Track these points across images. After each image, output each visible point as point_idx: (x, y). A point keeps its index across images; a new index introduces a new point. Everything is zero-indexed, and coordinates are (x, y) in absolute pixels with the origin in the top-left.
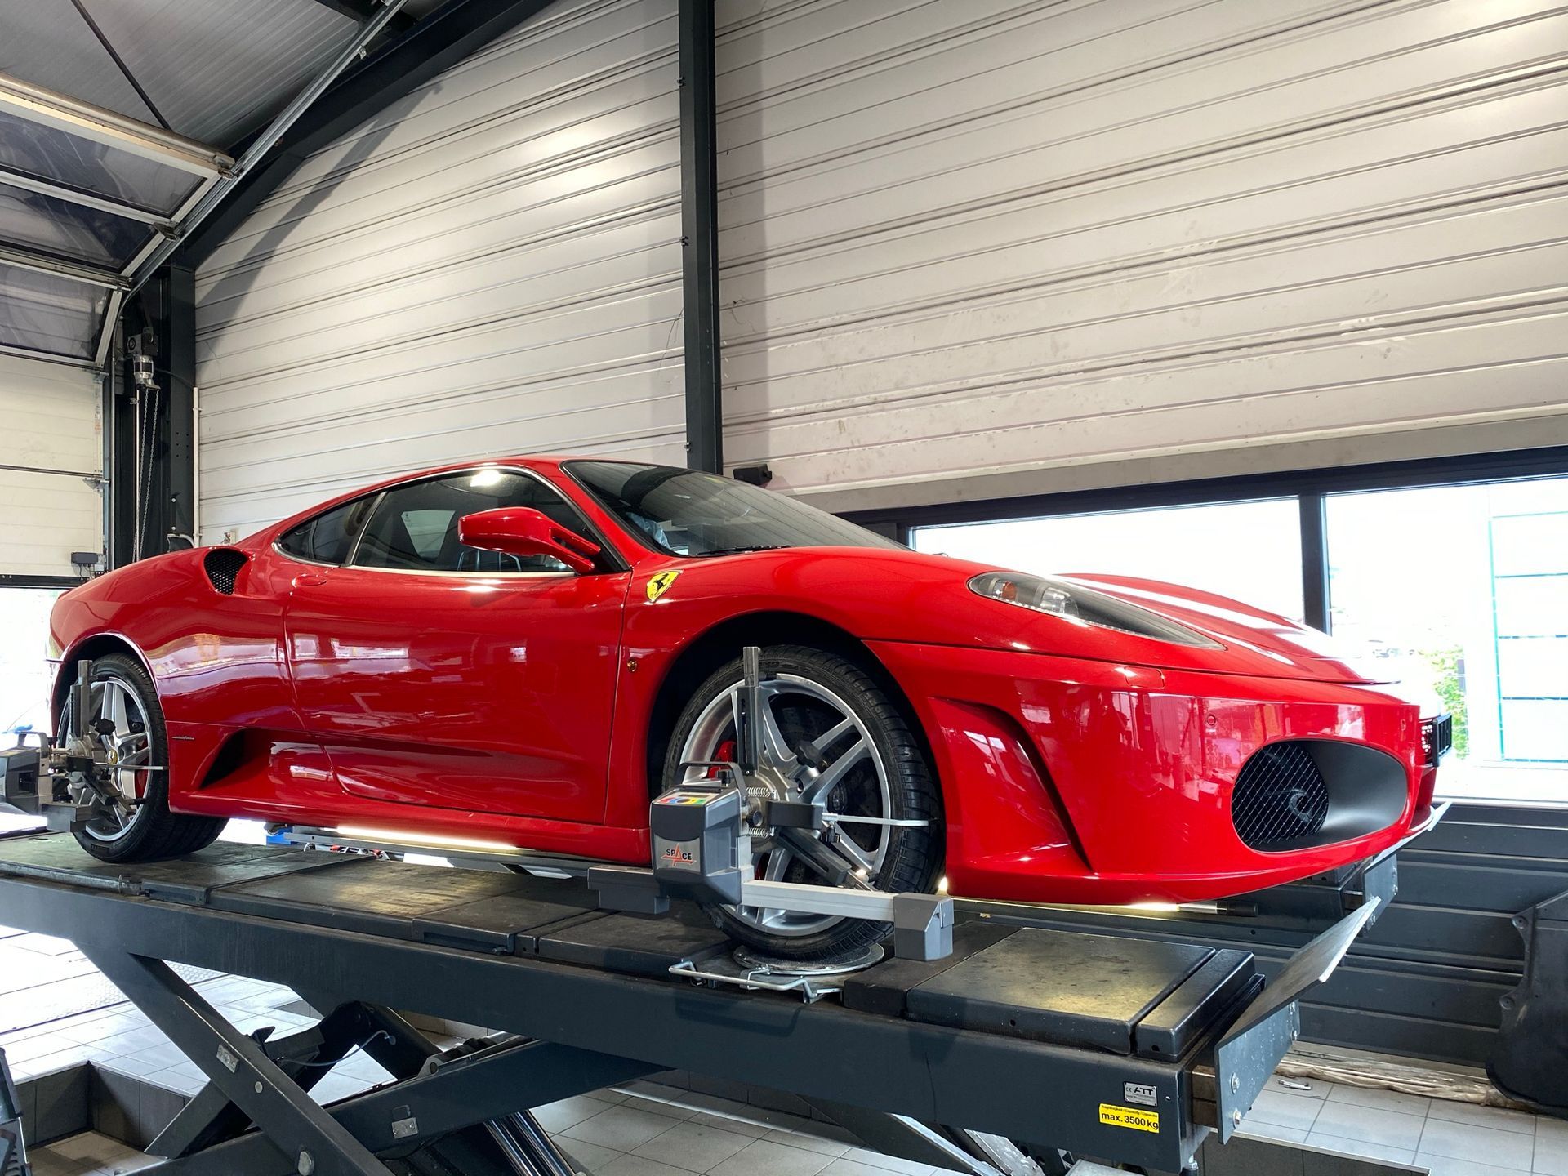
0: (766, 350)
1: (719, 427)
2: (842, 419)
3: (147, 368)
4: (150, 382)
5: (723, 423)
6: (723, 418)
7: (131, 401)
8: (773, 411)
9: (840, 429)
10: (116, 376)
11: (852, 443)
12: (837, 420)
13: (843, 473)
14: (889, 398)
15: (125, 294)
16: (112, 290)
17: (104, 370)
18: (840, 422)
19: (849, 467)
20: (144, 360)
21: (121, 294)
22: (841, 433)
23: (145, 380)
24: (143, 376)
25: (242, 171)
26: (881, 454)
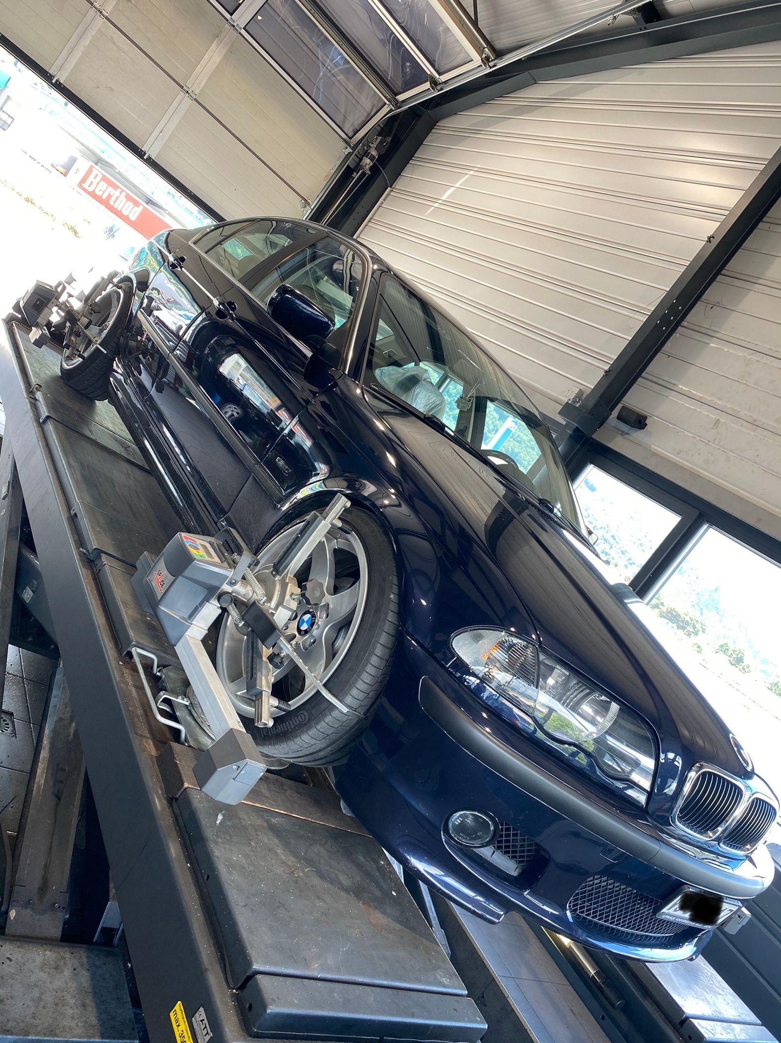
0: (708, 344)
1: (639, 375)
2: (721, 420)
3: (372, 158)
4: (368, 167)
5: (643, 374)
6: (646, 371)
7: (353, 174)
8: (680, 386)
9: (714, 426)
10: (356, 155)
11: (715, 440)
12: (718, 418)
13: (693, 455)
14: (764, 426)
15: (391, 111)
16: (386, 104)
17: (352, 148)
18: (718, 420)
19: (699, 454)
20: (374, 153)
21: (389, 109)
22: (713, 428)
23: (366, 164)
24: (367, 162)
25: (495, 66)
26: (728, 459)
